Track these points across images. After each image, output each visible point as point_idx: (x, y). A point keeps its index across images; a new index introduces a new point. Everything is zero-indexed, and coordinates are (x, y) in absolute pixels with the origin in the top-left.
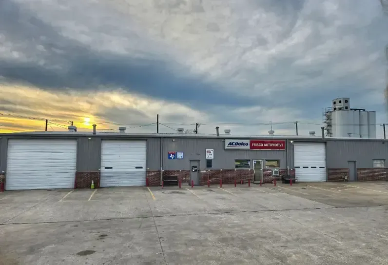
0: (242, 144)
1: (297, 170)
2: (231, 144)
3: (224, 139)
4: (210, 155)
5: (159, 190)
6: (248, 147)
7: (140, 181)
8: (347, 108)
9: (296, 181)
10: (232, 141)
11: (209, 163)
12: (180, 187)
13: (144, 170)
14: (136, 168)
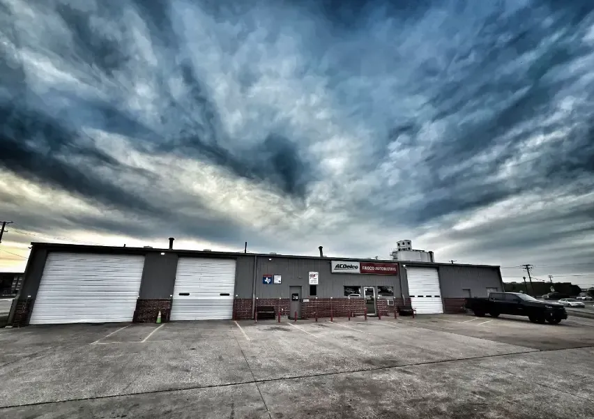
0: (351, 267)
1: (412, 299)
2: (338, 266)
3: (330, 260)
4: (314, 280)
5: (251, 325)
6: (358, 271)
7: (225, 313)
8: (409, 248)
9: (415, 313)
10: (339, 263)
11: (313, 289)
12: (279, 322)
13: (231, 298)
14: (222, 295)
